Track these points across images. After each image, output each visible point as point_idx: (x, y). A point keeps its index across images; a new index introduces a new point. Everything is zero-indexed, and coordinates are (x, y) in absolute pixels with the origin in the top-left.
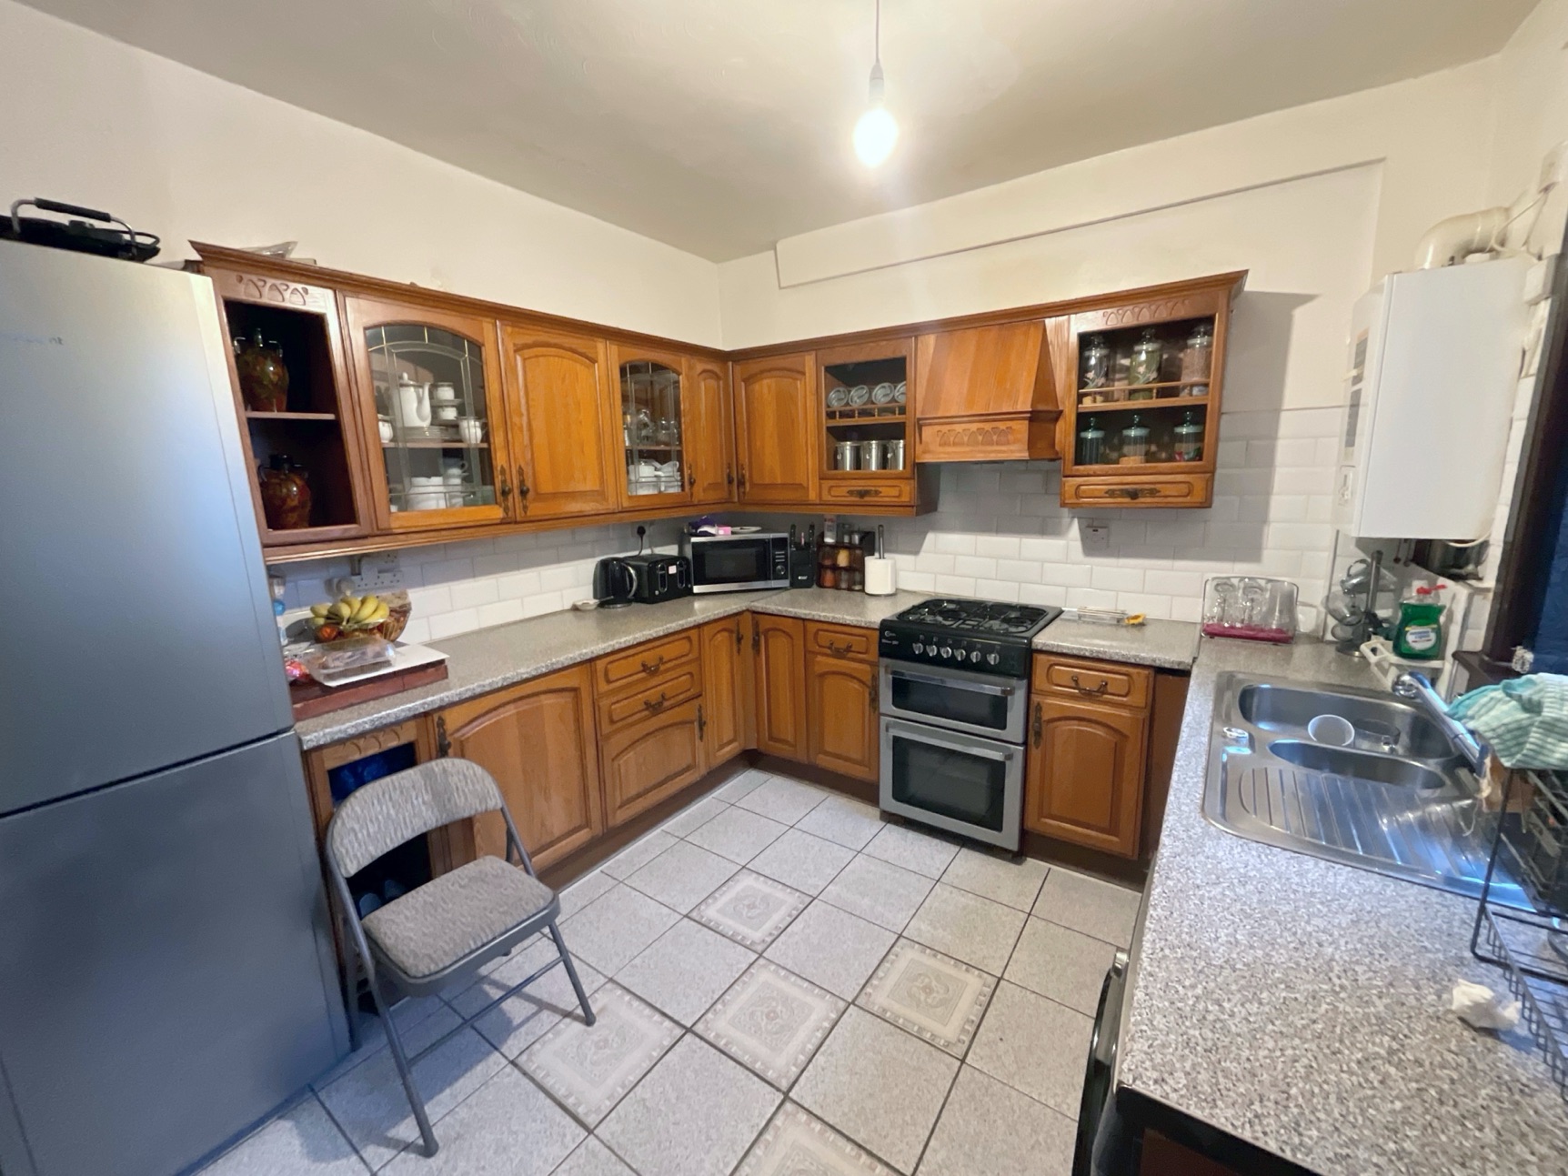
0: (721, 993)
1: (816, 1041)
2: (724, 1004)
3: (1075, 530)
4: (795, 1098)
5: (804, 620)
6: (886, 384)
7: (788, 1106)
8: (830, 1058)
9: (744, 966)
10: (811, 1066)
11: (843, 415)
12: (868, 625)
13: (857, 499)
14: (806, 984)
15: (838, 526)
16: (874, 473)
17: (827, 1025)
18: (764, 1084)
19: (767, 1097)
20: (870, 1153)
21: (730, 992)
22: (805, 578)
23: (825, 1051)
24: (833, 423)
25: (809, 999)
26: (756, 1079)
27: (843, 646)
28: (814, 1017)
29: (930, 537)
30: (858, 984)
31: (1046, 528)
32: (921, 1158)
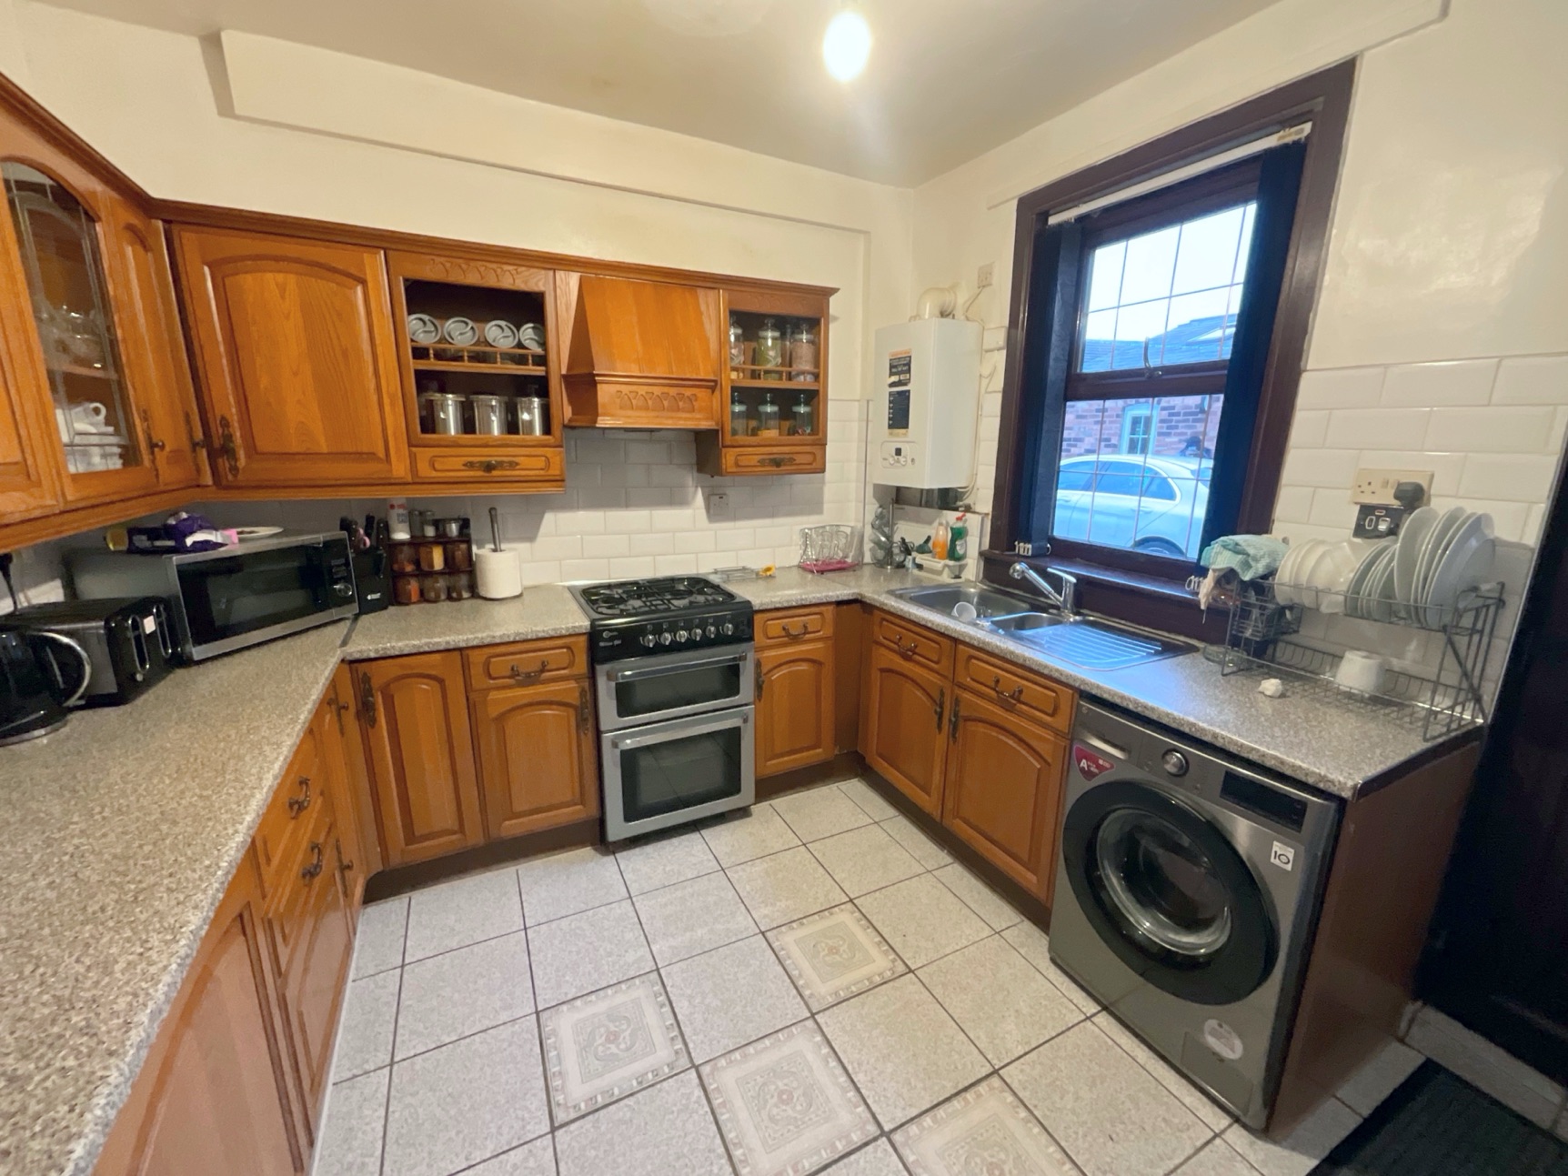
0: (718, 1141)
1: (839, 1071)
2: (739, 1145)
3: (699, 499)
4: (892, 1127)
5: (460, 649)
6: (503, 323)
7: (897, 1137)
8: (863, 1068)
9: (698, 1092)
10: (863, 1091)
11: (440, 356)
12: (571, 631)
13: (480, 473)
14: (767, 1042)
15: (410, 513)
16: (496, 439)
17: (826, 1050)
18: (863, 1151)
19: (879, 1154)
20: (966, 1089)
21: (724, 1130)
22: (377, 596)
23: (854, 1068)
24: (423, 365)
25: (787, 1050)
26: (853, 1157)
27: (537, 667)
28: (810, 1057)
29: (550, 519)
30: (794, 998)
31: (674, 498)
32: (981, 1052)
